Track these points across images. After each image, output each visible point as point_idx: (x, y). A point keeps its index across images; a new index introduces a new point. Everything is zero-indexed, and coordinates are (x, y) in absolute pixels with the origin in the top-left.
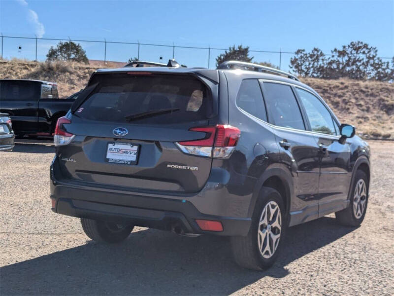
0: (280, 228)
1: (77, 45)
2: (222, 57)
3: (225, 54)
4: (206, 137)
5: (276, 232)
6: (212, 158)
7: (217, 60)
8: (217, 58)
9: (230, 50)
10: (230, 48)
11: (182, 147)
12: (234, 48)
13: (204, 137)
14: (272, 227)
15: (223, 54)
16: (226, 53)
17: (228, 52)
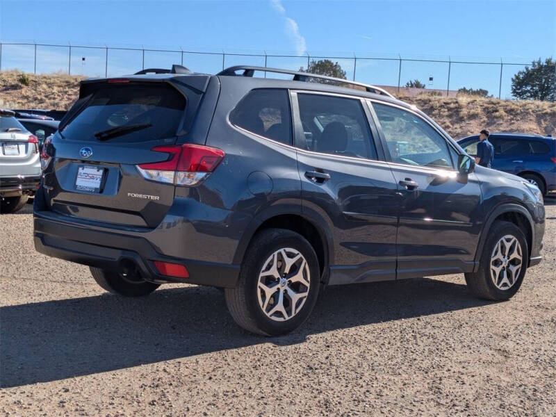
0: (308, 285)
1: (335, 64)
2: (521, 76)
3: (525, 71)
4: (169, 158)
5: (300, 290)
6: (175, 186)
7: (513, 80)
8: (514, 78)
9: (534, 65)
10: (533, 63)
11: (143, 172)
12: (539, 63)
13: (166, 159)
14: (290, 281)
15: (522, 71)
16: (527, 69)
17: (530, 69)
